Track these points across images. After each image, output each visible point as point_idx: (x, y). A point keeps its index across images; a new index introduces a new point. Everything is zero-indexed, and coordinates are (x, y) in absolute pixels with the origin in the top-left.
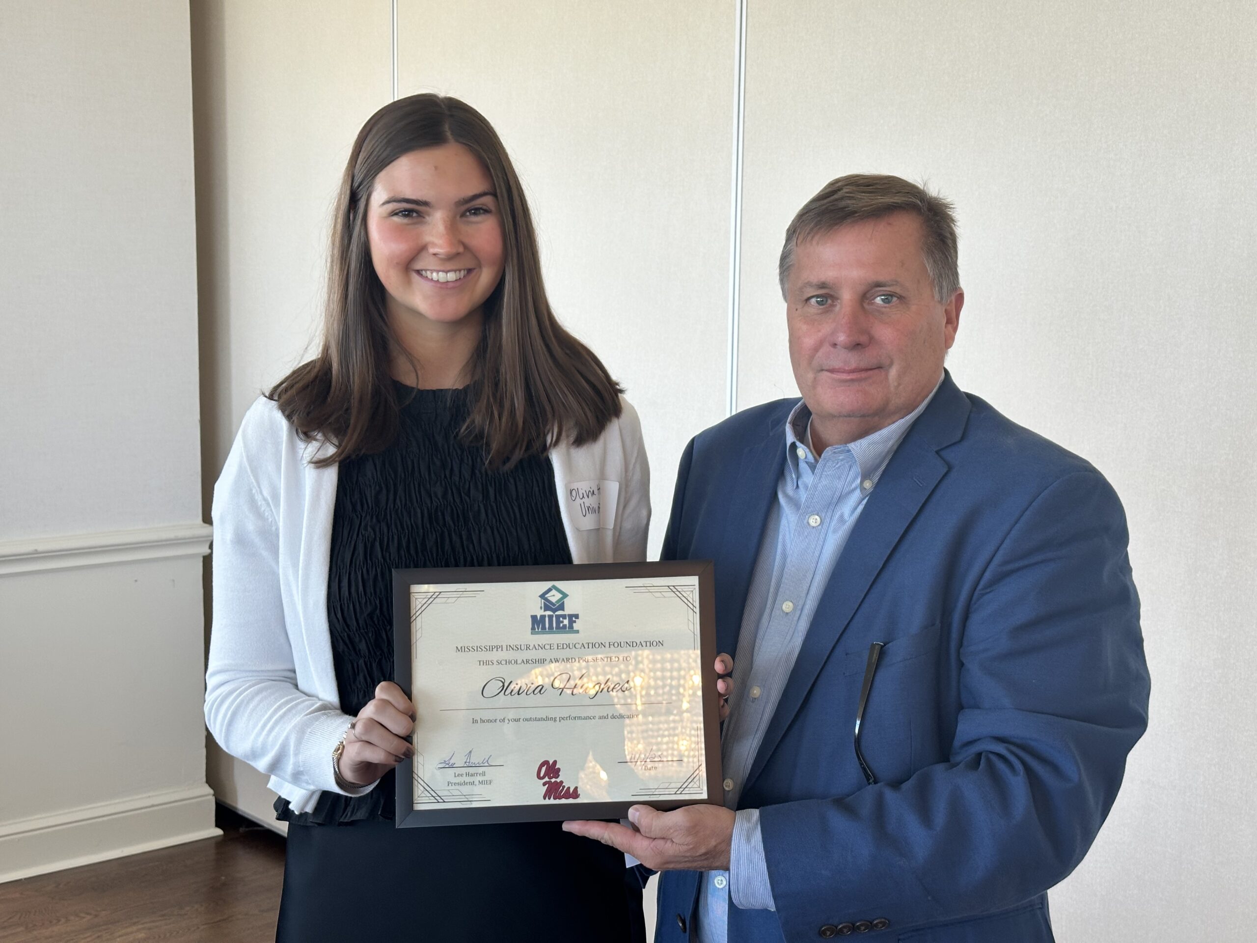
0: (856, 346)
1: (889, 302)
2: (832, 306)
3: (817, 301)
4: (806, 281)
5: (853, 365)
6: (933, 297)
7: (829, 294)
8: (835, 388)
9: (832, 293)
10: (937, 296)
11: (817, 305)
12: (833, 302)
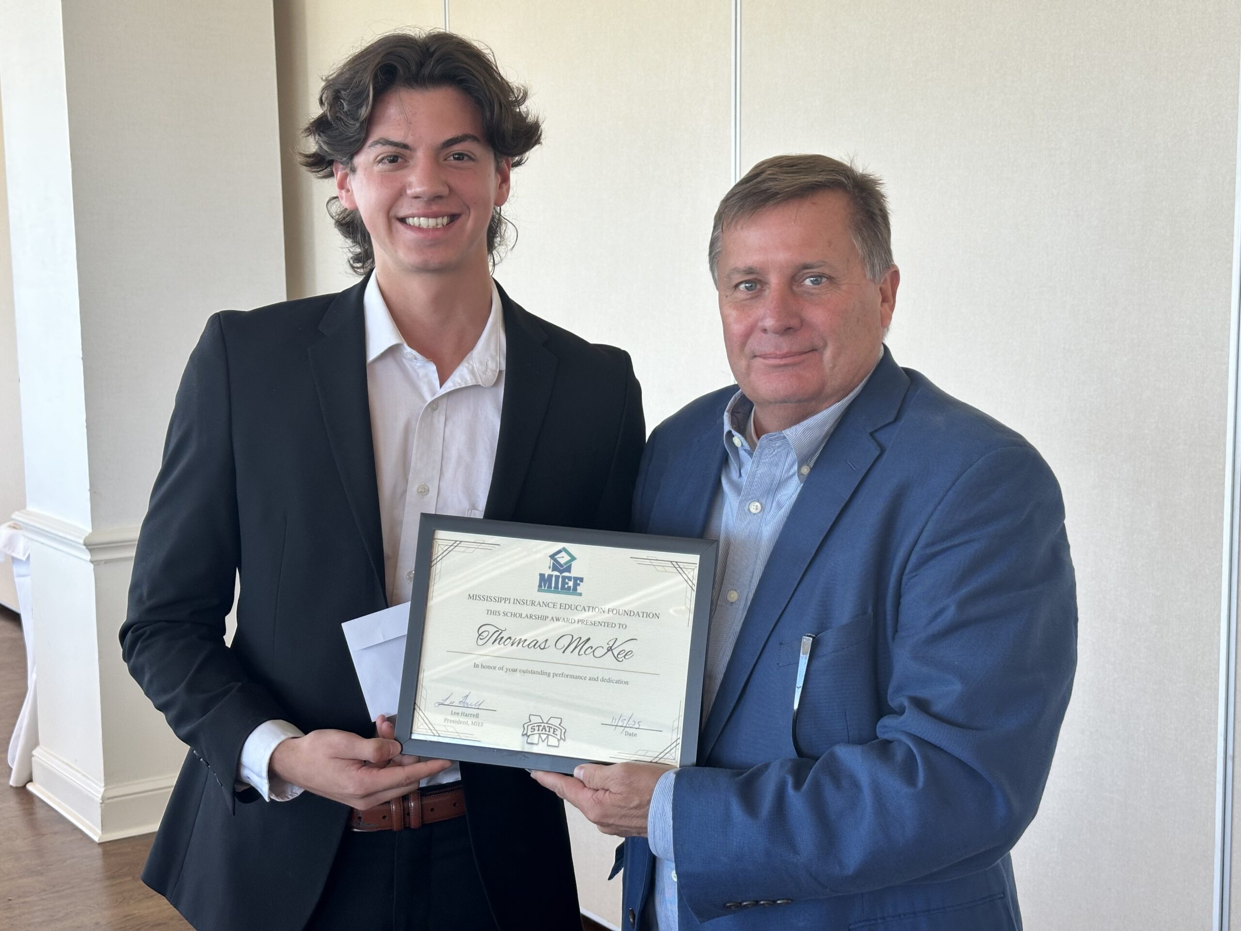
0: (786, 331)
1: (819, 284)
2: (762, 290)
3: (746, 287)
4: (734, 267)
5: (785, 349)
6: (865, 276)
7: (757, 279)
8: (769, 374)
9: (759, 278)
10: (869, 275)
11: (746, 290)
12: (762, 287)
